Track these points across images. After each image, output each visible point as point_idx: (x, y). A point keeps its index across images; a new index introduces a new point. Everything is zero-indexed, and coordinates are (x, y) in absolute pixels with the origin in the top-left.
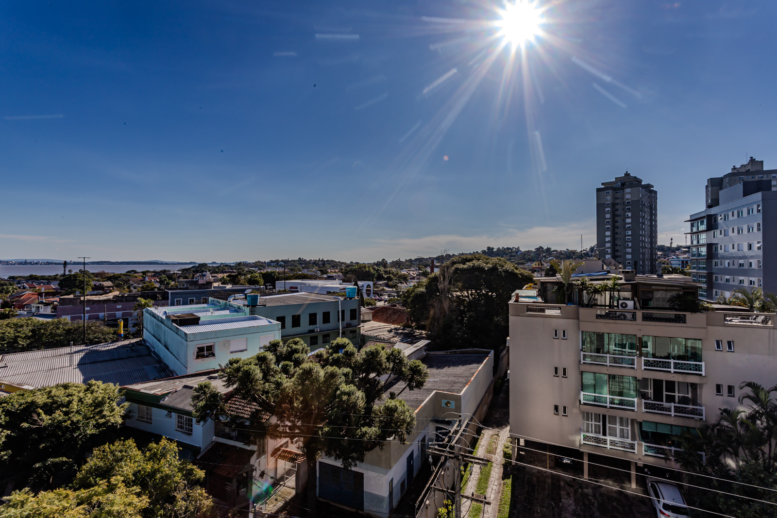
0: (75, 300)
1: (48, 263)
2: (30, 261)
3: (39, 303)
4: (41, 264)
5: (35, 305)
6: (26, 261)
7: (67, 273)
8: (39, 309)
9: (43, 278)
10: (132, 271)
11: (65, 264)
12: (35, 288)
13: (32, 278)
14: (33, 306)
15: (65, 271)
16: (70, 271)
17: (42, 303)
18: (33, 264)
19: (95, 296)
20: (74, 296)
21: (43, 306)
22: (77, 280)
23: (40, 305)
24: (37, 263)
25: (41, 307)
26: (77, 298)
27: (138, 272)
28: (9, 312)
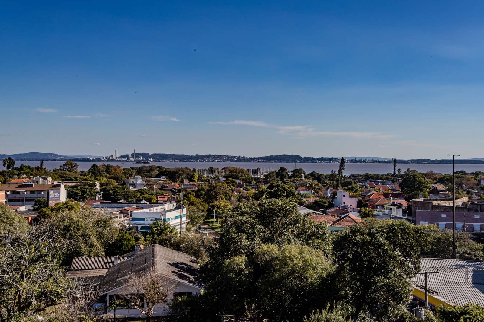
0: (427, 205)
1: (374, 161)
2: (359, 159)
3: (391, 205)
4: (368, 163)
5: (388, 207)
6: (356, 158)
7: (397, 173)
8: (392, 212)
9: (377, 177)
10: (461, 172)
11: (395, 162)
12: (375, 187)
13: (368, 177)
14: (387, 208)
15: (395, 170)
16: (399, 170)
17: (393, 204)
18: (361, 162)
19: (445, 202)
20: (424, 200)
21: (395, 208)
22: (416, 180)
23: (393, 207)
24: (364, 161)
25: (394, 209)
26: (429, 202)
27: (468, 174)
28: (369, 212)
